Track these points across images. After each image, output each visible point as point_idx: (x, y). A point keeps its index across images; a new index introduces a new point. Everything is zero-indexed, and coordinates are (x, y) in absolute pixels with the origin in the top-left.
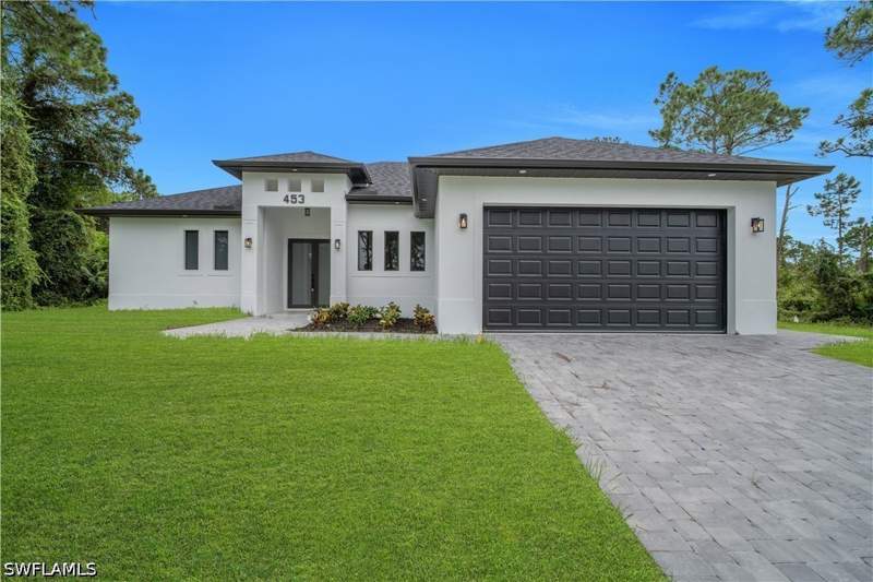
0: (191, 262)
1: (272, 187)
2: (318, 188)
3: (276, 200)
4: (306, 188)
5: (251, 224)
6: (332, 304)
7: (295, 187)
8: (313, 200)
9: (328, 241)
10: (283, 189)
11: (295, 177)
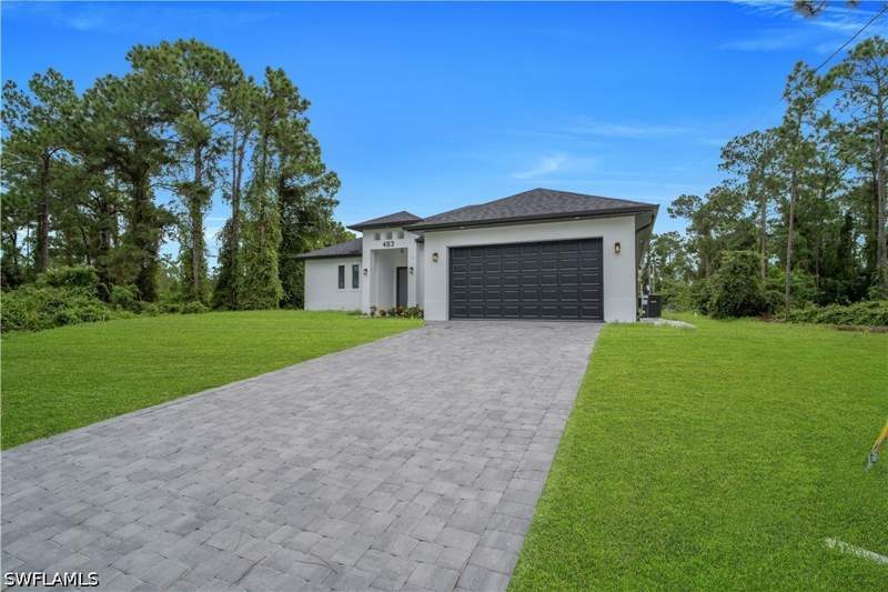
0: (341, 284)
1: (378, 238)
2: (402, 237)
3: (379, 245)
4: (395, 236)
5: (367, 262)
6: (409, 306)
7: (390, 237)
8: (398, 244)
9: (406, 268)
10: (383, 239)
11: (389, 230)
